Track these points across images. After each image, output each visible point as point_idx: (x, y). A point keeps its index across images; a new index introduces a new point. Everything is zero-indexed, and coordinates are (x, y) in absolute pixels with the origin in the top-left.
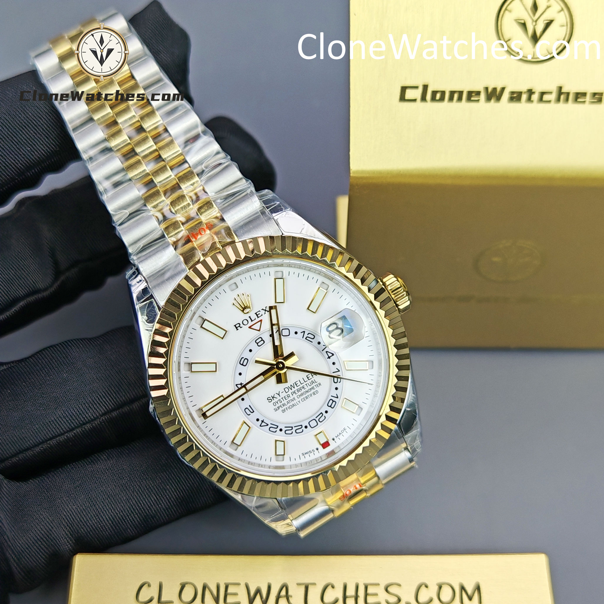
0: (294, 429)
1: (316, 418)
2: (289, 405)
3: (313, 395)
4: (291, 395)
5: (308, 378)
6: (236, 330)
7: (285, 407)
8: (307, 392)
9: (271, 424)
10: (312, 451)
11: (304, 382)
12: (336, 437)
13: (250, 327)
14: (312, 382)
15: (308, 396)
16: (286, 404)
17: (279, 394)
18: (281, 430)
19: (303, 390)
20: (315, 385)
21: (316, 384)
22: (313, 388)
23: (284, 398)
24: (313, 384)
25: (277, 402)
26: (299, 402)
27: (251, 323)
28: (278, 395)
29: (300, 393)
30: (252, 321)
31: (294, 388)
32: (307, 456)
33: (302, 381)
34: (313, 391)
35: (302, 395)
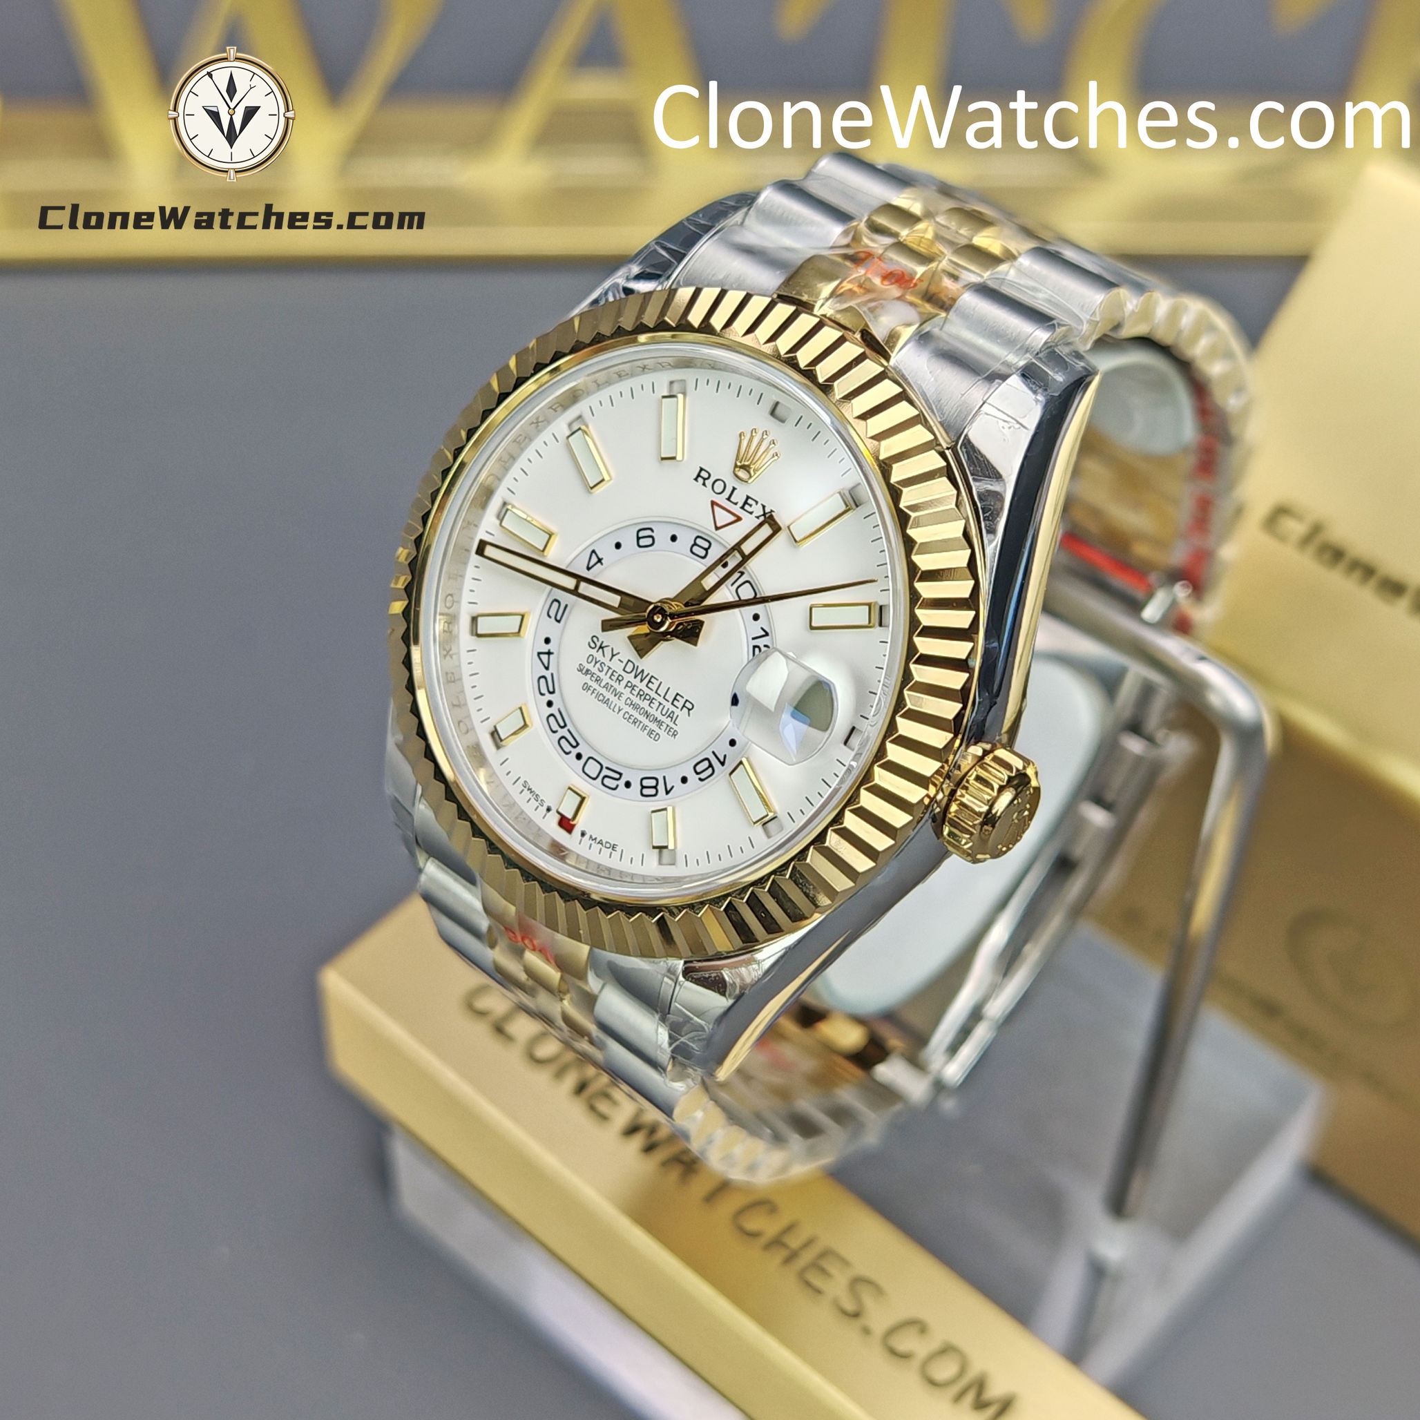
0: (564, 732)
1: (607, 768)
2: (603, 691)
3: (646, 732)
4: (623, 683)
5: (675, 699)
6: (695, 476)
7: (595, 685)
8: (647, 715)
9: (552, 675)
10: (539, 799)
11: (663, 695)
12: (591, 837)
13: (713, 503)
14: (670, 716)
15: (641, 722)
16: (602, 684)
17: (613, 656)
18: (550, 704)
19: (645, 704)
20: (668, 726)
21: (671, 725)
22: (660, 723)
23: (610, 671)
24: (669, 719)
25: (596, 663)
26: (620, 710)
27: (721, 500)
28: (611, 656)
29: (636, 700)
30: (729, 499)
31: (642, 681)
32: (526, 794)
33: (662, 691)
34: (653, 726)
35: (636, 707)
